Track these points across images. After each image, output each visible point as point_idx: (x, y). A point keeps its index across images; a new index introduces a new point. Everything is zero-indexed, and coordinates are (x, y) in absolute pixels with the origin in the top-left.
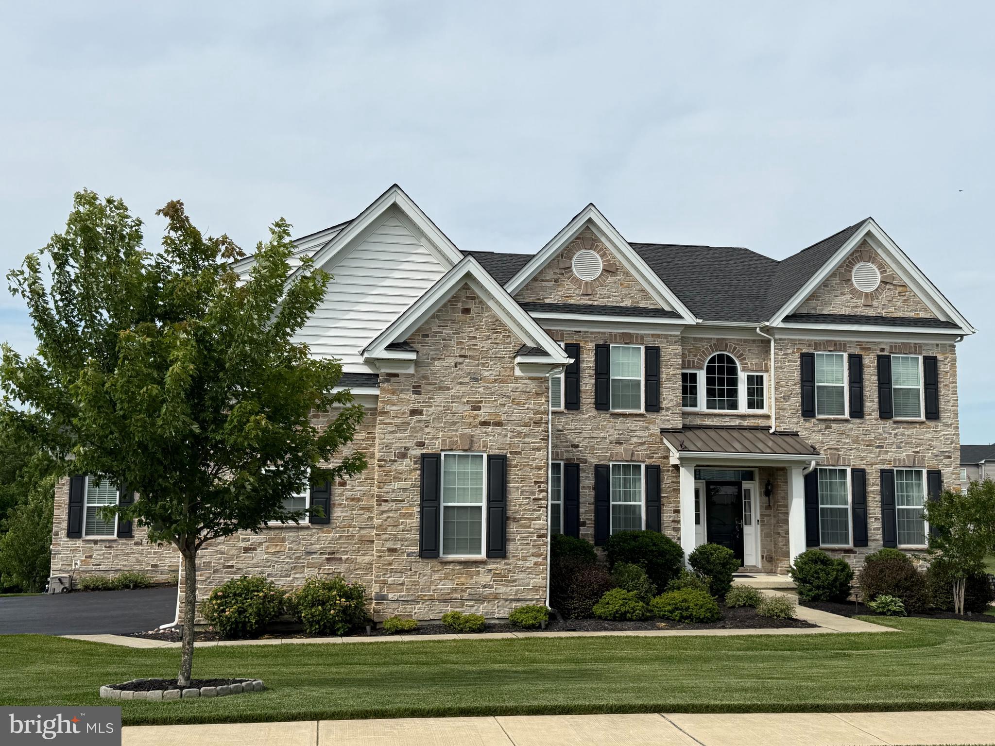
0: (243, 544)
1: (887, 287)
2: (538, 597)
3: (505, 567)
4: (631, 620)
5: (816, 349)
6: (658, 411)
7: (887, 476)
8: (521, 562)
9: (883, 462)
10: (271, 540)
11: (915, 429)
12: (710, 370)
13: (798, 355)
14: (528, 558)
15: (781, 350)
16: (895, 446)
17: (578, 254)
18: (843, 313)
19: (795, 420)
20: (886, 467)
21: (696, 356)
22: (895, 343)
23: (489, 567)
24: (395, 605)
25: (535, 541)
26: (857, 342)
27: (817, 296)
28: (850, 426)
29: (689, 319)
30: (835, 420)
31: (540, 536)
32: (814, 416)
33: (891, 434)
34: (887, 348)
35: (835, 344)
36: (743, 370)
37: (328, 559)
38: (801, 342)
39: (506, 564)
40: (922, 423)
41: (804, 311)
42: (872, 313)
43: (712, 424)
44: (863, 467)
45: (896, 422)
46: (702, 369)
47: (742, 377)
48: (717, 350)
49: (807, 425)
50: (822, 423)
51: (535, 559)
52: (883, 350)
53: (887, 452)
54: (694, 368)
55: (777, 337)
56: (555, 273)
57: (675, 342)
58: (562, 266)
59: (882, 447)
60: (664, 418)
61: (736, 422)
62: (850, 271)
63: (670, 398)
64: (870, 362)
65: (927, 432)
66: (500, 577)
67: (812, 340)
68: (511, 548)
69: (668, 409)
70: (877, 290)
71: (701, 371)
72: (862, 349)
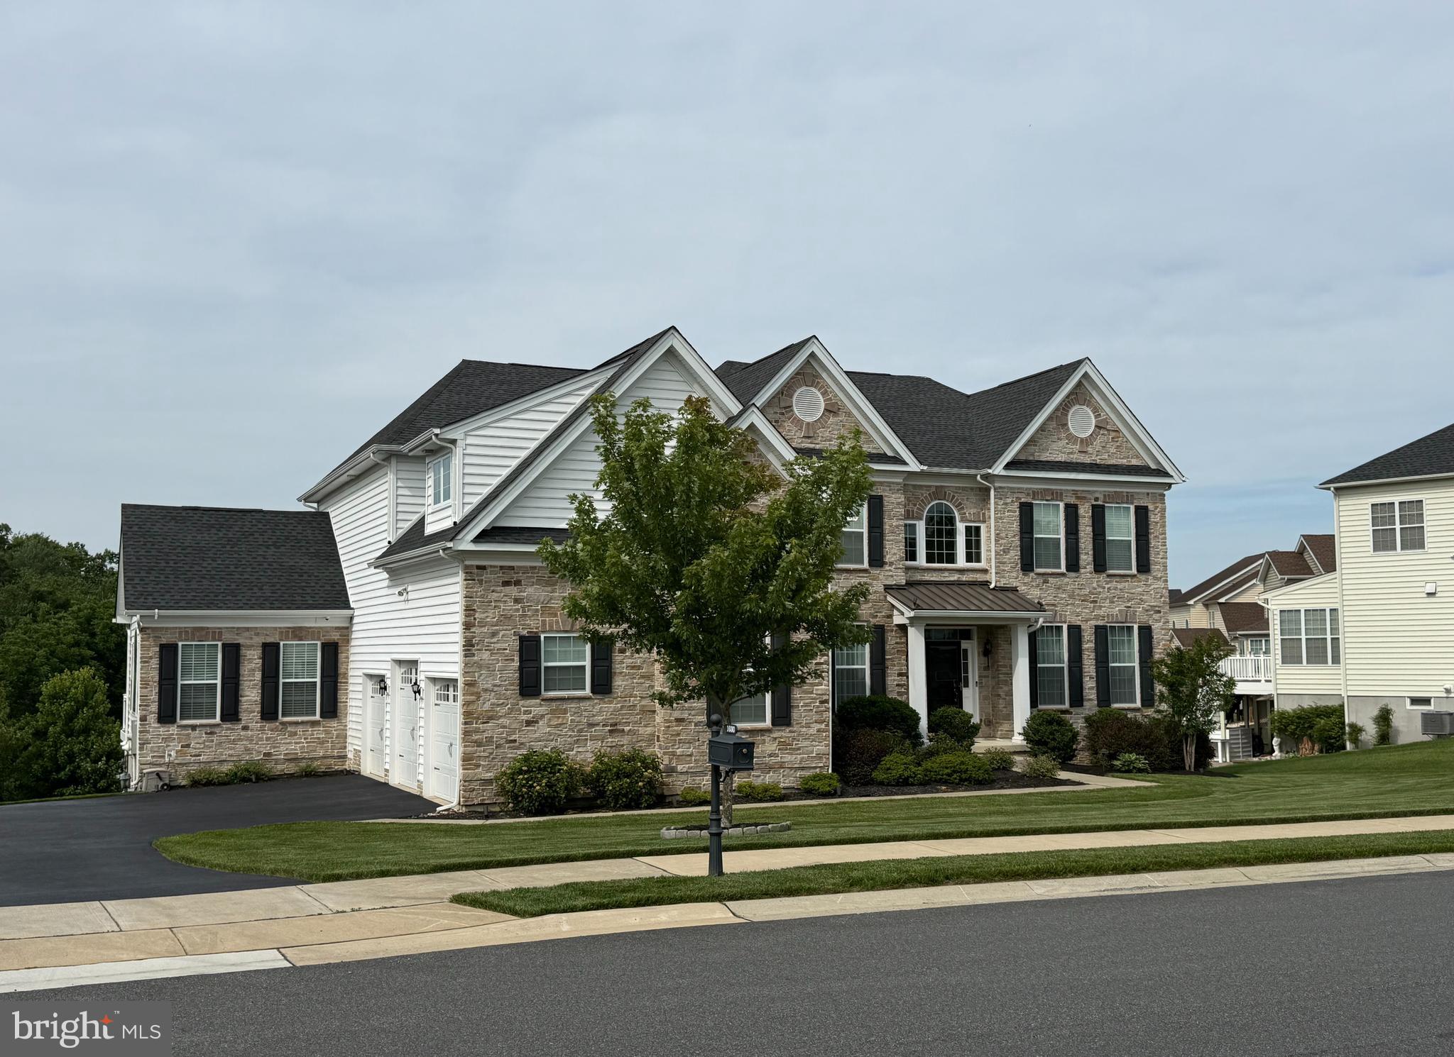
0: (525, 717)
1: (1101, 432)
2: (822, 765)
3: (789, 735)
4: (913, 785)
5: (1033, 499)
6: (882, 566)
7: (1101, 632)
8: (804, 729)
9: (1097, 618)
10: (552, 712)
11: (1127, 583)
12: (930, 521)
13: (1017, 504)
14: (812, 725)
15: (1001, 499)
16: (1108, 601)
17: (799, 391)
18: (1060, 459)
19: (1014, 574)
20: (1100, 623)
21: (915, 505)
22: (1109, 492)
23: (775, 735)
24: (683, 777)
25: (818, 707)
26: (1073, 490)
27: (1035, 441)
28: (1066, 580)
29: (914, 466)
30: (1052, 574)
31: (822, 702)
32: (1032, 570)
33: (1104, 588)
34: (1101, 497)
35: (1052, 492)
36: (962, 520)
37: (610, 731)
38: (1020, 491)
39: (790, 732)
40: (1133, 576)
41: (1023, 457)
42: (1087, 460)
43: (932, 579)
44: (1079, 623)
45: (1109, 576)
46: (921, 519)
47: (961, 527)
48: (935, 499)
49: (1026, 580)
50: (1040, 577)
51: (819, 726)
52: (1096, 499)
53: (1101, 607)
54: (913, 518)
55: (997, 485)
56: (776, 413)
57: (898, 490)
58: (783, 404)
59: (1096, 602)
60: (887, 573)
61: (955, 577)
62: (1067, 415)
63: (893, 551)
64: (1085, 512)
65: (1137, 587)
66: (784, 746)
67: (1030, 489)
68: (795, 715)
69: (891, 564)
70: (1091, 435)
71: (921, 522)
72: (1078, 498)
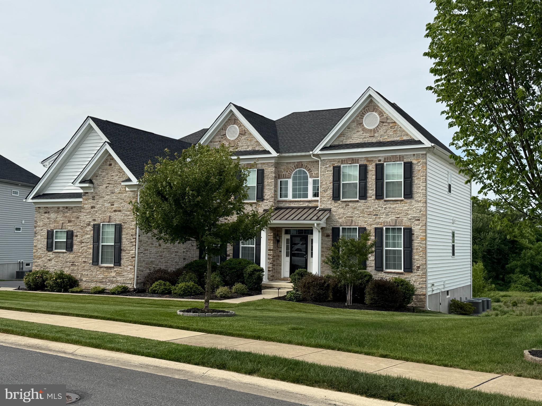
0: (48, 258)
1: (384, 124)
2: (131, 282)
3: (120, 270)
5: (342, 163)
6: (263, 201)
7: (379, 231)
8: (126, 268)
9: (378, 223)
10: (56, 257)
11: (398, 205)
12: (294, 179)
13: (331, 168)
14: (129, 267)
15: (324, 165)
16: (385, 214)
17: (229, 127)
18: (358, 142)
19: (329, 202)
20: (379, 226)
21: (287, 172)
22: (388, 156)
23: (115, 270)
25: (131, 259)
26: (365, 157)
27: (344, 134)
28: (359, 204)
29: (274, 154)
30: (350, 201)
32: (339, 200)
33: (382, 208)
34: (382, 159)
35: (353, 159)
36: (310, 177)
37: (72, 265)
38: (334, 160)
39: (120, 268)
40: (402, 200)
41: (336, 143)
42: (374, 140)
43: (294, 206)
44: (365, 226)
45: (385, 201)
46: (290, 178)
47: (310, 180)
48: (297, 168)
49: (336, 205)
50: (344, 203)
52: (380, 161)
53: (380, 218)
54: (286, 178)
55: (322, 159)
56: (219, 138)
57: (272, 166)
58: (222, 134)
59: (377, 215)
60: (265, 204)
62: (363, 119)
63: (268, 194)
64: (372, 168)
65: (404, 206)
66: (119, 274)
67: (340, 159)
68: (122, 262)
70: (377, 127)
72: (368, 161)
